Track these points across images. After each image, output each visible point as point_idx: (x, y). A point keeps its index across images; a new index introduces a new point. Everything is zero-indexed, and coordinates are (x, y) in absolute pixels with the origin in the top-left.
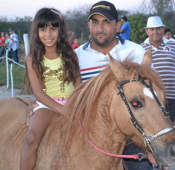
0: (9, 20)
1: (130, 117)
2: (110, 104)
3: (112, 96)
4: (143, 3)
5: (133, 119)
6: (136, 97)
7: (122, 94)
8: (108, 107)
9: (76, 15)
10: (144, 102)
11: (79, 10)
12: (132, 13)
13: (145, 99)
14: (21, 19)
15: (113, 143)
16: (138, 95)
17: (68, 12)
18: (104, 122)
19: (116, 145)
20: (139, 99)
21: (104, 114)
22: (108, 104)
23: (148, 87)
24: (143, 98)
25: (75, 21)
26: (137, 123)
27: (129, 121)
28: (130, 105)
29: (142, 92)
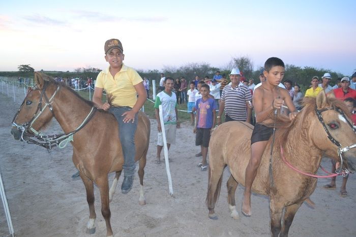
0: (144, 72)
1: (328, 135)
2: (309, 127)
3: (311, 121)
4: (230, 64)
5: (330, 137)
6: (334, 121)
7: (321, 119)
8: (307, 129)
9: (186, 70)
10: (340, 125)
11: (188, 67)
12: (222, 70)
13: (341, 123)
14: (152, 72)
15: (311, 156)
16: (335, 120)
17: (181, 68)
18: (304, 141)
19: (314, 158)
20: (336, 123)
21: (304, 135)
22: (307, 127)
23: (341, 114)
24: (339, 122)
25: (185, 74)
26: (334, 139)
27: (326, 139)
28: (328, 127)
29: (338, 117)
